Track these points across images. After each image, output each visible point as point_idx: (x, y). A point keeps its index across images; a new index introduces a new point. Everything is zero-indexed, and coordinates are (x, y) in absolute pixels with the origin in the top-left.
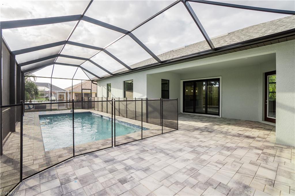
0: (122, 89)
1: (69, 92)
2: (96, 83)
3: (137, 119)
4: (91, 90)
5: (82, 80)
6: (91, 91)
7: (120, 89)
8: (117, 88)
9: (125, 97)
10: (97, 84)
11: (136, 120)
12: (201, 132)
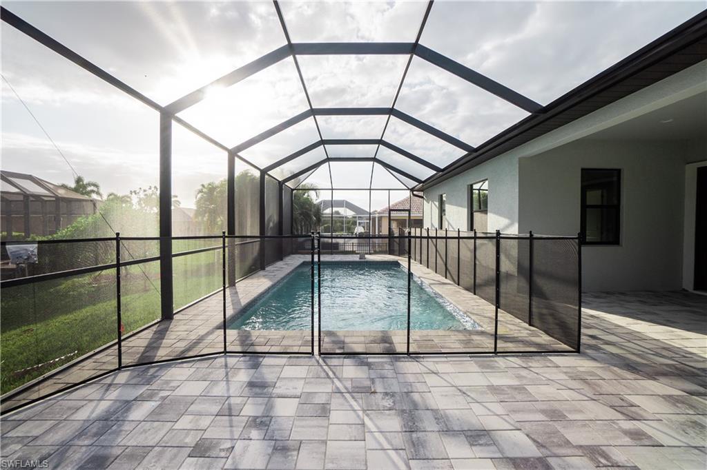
0: (465, 207)
1: (378, 217)
2: (421, 194)
3: (477, 292)
4: (409, 211)
5: (389, 190)
6: (410, 214)
7: (461, 206)
8: (456, 205)
9: (471, 227)
10: (422, 197)
11: (475, 294)
12: (691, 393)
